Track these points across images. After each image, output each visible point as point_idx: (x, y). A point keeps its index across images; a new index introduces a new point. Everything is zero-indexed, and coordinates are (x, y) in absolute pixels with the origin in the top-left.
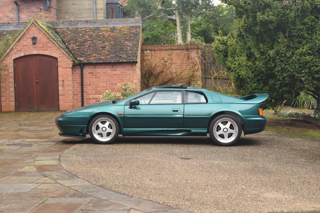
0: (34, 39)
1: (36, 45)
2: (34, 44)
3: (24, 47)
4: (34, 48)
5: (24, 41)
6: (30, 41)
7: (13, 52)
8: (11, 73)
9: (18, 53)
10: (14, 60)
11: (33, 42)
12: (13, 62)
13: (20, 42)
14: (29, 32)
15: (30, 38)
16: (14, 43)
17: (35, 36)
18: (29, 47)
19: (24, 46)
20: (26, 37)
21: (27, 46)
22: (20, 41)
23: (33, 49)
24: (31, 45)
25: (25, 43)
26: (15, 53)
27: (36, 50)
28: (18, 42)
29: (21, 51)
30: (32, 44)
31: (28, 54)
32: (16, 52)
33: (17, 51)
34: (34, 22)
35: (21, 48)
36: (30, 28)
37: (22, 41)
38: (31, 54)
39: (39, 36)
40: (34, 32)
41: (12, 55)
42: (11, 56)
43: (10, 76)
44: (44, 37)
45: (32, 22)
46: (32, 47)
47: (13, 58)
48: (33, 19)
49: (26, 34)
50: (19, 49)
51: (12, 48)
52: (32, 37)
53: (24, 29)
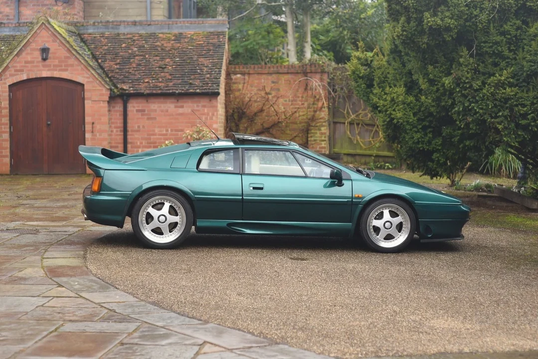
0: (45, 51)
1: (48, 62)
2: (44, 59)
3: (27, 65)
4: (44, 66)
5: (27, 54)
6: (37, 55)
7: (7, 73)
8: (5, 108)
9: (18, 74)
10: (10, 86)
11: (43, 56)
12: (7, 89)
13: (21, 57)
14: (36, 39)
15: (37, 49)
16: (11, 58)
17: (47, 45)
18: (35, 64)
19: (26, 62)
20: (31, 47)
21: (32, 62)
22: (21, 54)
23: (42, 68)
24: (38, 62)
25: (29, 58)
26: (11, 75)
27: (49, 70)
28: (18, 57)
29: (22, 71)
30: (40, 59)
31: (34, 77)
32: (13, 72)
33: (16, 71)
34: (44, 22)
35: (22, 66)
36: (38, 32)
37: (24, 54)
38: (38, 76)
39: (53, 46)
40: (44, 39)
41: (7, 79)
42: (5, 79)
43: (3, 114)
44: (61, 48)
45: (41, 22)
46: (40, 64)
47: (8, 84)
48: (43, 18)
49: (31, 43)
50: (18, 68)
51: (7, 66)
52: (41, 47)
53: (27, 34)
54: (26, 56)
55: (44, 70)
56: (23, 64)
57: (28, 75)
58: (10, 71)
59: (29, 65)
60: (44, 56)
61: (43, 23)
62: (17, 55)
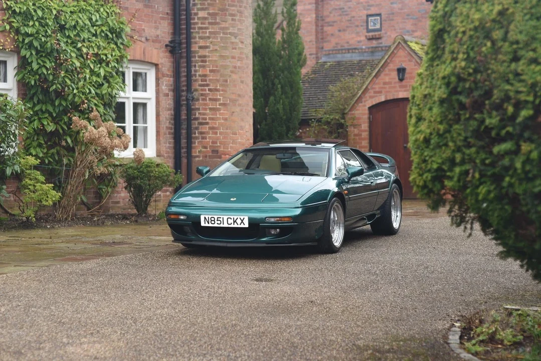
0: (401, 71)
1: (404, 83)
2: (401, 80)
3: (385, 86)
4: (401, 87)
5: (386, 75)
6: (394, 75)
7: (367, 95)
8: (365, 131)
9: (377, 96)
10: (370, 108)
11: (399, 76)
12: (367, 112)
13: (380, 78)
14: (393, 59)
15: (395, 69)
16: (370, 79)
17: (404, 65)
18: (393, 85)
19: (385, 83)
20: (390, 68)
21: (389, 83)
22: (380, 75)
23: (399, 89)
24: (395, 83)
25: (387, 79)
26: (371, 97)
27: (405, 91)
28: (377, 78)
29: (380, 92)
30: (397, 80)
31: (392, 98)
32: (372, 94)
33: (375, 92)
34: (401, 41)
35: (385, 88)
36: (395, 52)
37: (382, 76)
38: (395, 97)
39: (409, 66)
40: (401, 60)
41: (367, 101)
42: (365, 101)
43: (363, 137)
44: (416, 67)
45: (397, 42)
46: (397, 85)
47: (368, 106)
48: (399, 37)
49: (389, 63)
50: (377, 90)
51: (367, 87)
52: (399, 67)
53: (385, 54)
54: (384, 78)
55: (400, 91)
56: (382, 85)
57: (386, 96)
58: (370, 93)
59: (387, 86)
60: (401, 76)
61: (399, 42)
62: (376, 76)
